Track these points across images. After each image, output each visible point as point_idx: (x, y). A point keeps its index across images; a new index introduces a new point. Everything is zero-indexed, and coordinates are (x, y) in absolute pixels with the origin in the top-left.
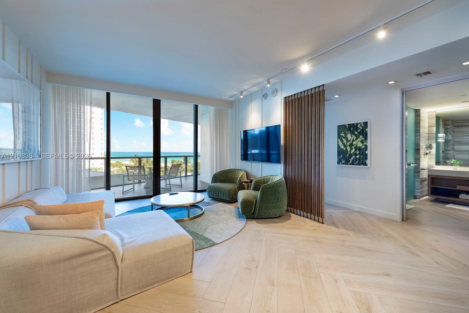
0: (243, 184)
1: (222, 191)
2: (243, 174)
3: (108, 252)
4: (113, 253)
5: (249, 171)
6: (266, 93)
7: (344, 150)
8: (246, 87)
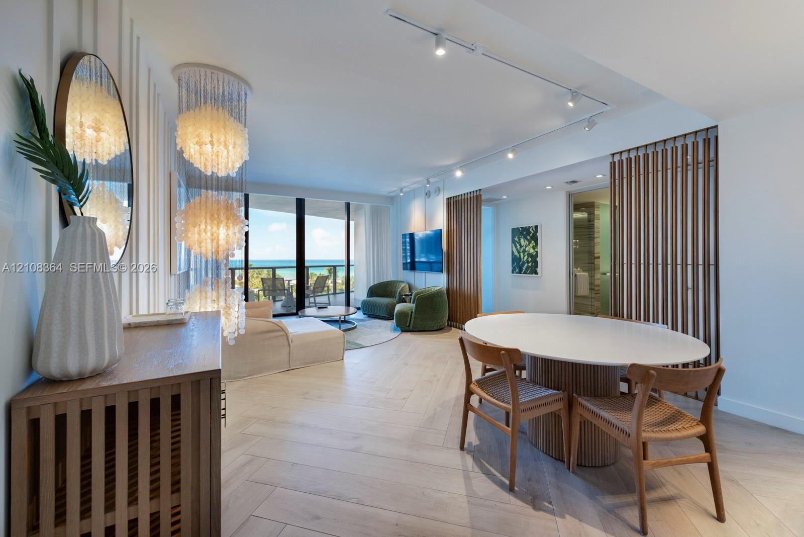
0: (403, 298)
1: (379, 305)
2: (405, 286)
3: (284, 333)
4: (286, 334)
5: (412, 282)
6: (429, 191)
7: (518, 256)
8: (404, 184)
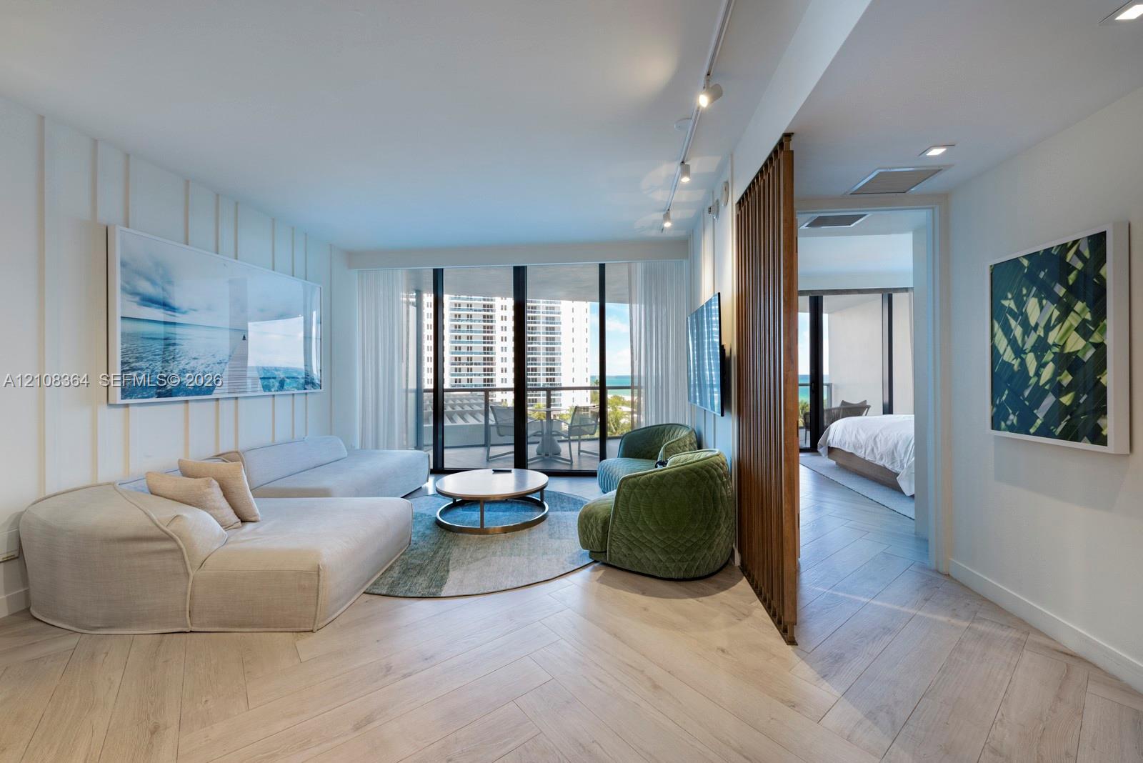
5: (702, 430)
7: (1016, 368)
